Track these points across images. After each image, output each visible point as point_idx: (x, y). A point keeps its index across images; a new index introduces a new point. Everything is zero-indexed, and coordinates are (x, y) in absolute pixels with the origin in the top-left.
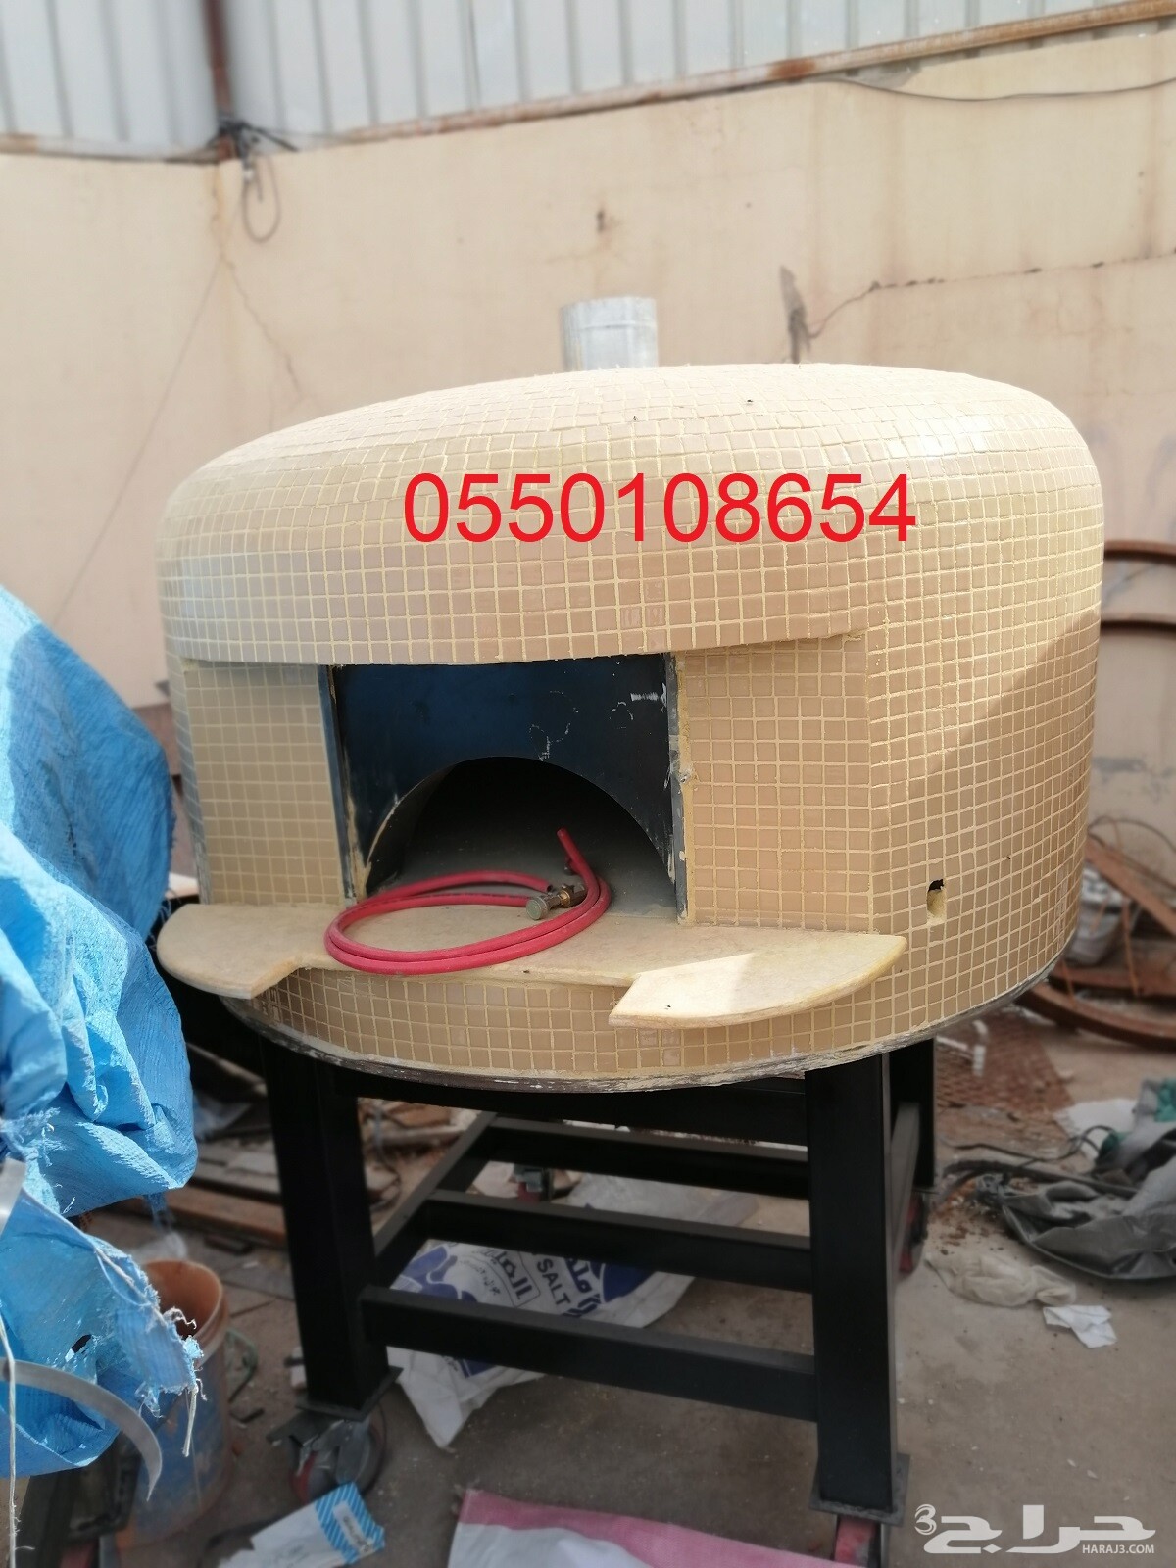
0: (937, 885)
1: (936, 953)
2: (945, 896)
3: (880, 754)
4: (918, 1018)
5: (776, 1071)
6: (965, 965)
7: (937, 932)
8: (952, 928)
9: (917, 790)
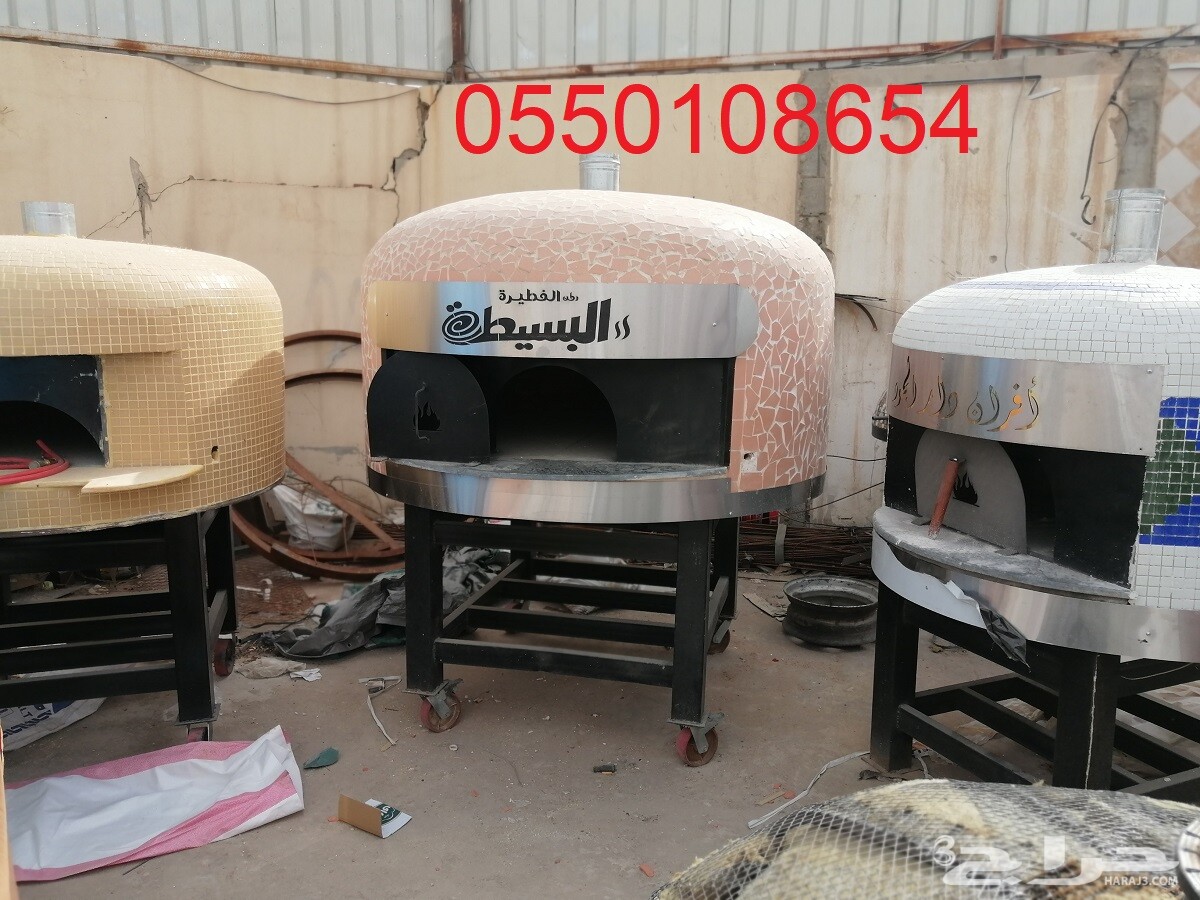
0: (215, 449)
1: (216, 474)
2: (219, 452)
3: (189, 396)
4: (211, 500)
5: (152, 520)
6: (229, 480)
7: (216, 466)
8: (223, 465)
9: (205, 411)
